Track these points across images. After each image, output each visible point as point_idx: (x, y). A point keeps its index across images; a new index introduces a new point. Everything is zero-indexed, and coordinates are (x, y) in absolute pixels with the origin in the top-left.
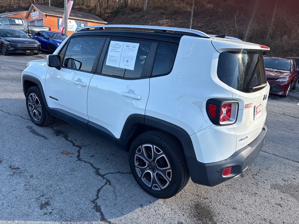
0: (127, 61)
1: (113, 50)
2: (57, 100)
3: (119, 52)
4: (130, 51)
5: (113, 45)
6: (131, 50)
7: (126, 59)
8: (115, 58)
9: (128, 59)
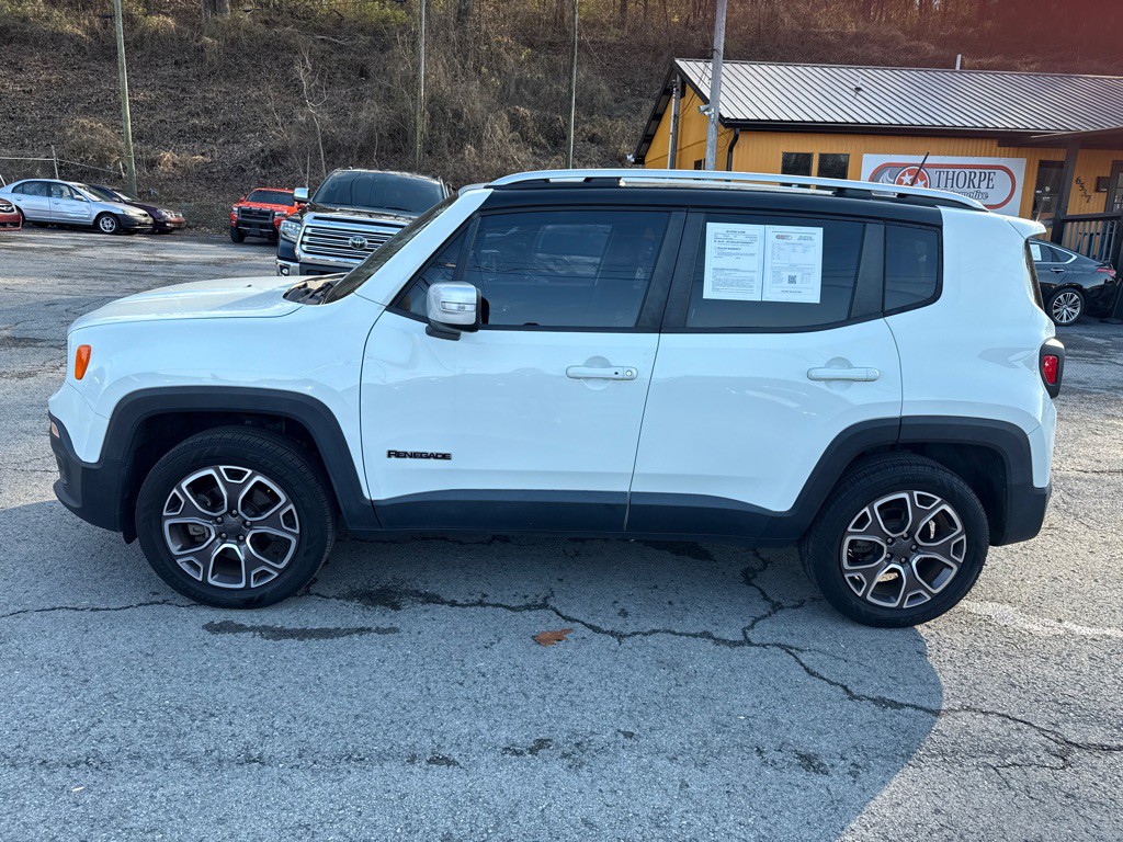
0: (792, 280)
1: (727, 251)
2: (445, 457)
3: (753, 255)
4: (794, 251)
5: (720, 236)
6: (799, 248)
7: (785, 275)
8: (738, 274)
9: (793, 274)
